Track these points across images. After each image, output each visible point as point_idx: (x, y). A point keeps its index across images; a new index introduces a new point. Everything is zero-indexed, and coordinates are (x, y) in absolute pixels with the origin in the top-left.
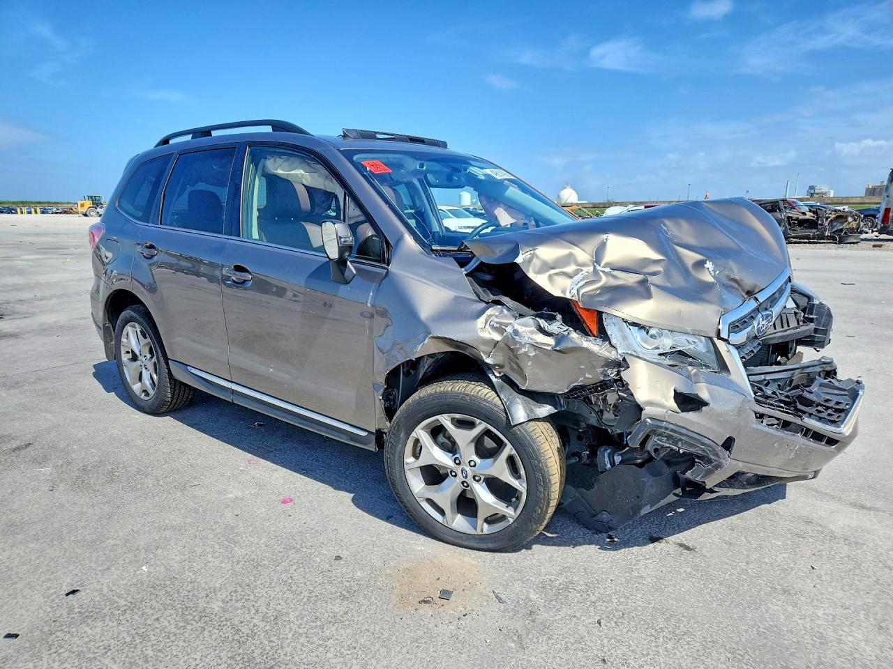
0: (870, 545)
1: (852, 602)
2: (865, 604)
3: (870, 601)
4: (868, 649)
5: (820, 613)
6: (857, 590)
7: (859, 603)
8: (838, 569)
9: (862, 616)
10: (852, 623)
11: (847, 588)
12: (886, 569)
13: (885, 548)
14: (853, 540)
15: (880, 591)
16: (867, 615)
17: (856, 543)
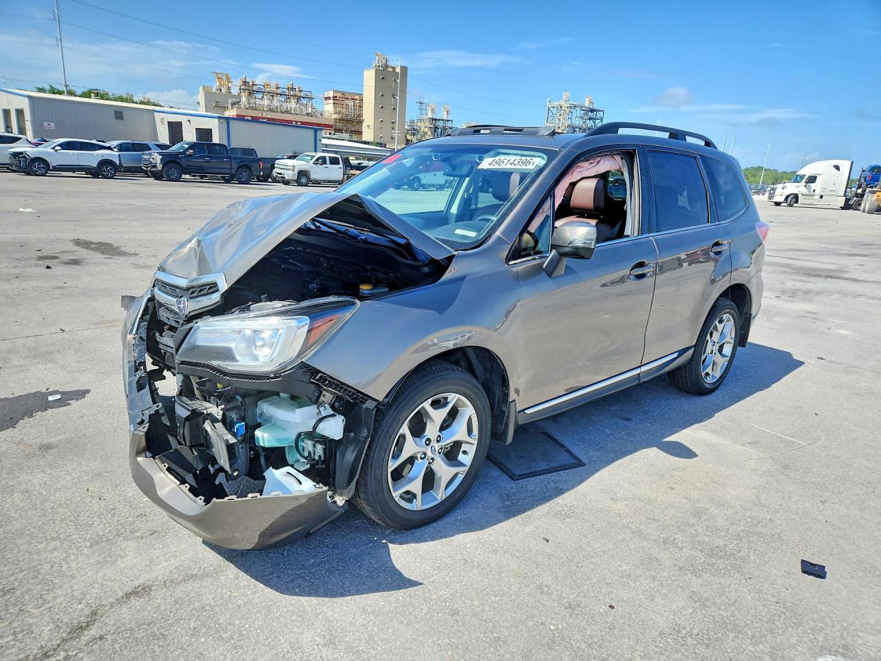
0: (86, 550)
1: (57, 496)
2: (48, 499)
3: (46, 504)
4: (26, 477)
5: (68, 478)
6: (60, 505)
7: (52, 498)
8: (87, 511)
9: (44, 492)
10: (45, 484)
11: (69, 502)
12: (56, 535)
13: (72, 557)
14: (103, 544)
15: (46, 515)
16: (41, 494)
17: (97, 543)
